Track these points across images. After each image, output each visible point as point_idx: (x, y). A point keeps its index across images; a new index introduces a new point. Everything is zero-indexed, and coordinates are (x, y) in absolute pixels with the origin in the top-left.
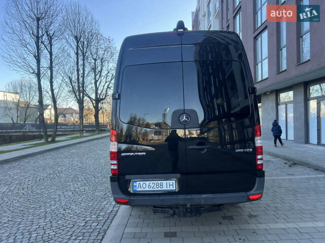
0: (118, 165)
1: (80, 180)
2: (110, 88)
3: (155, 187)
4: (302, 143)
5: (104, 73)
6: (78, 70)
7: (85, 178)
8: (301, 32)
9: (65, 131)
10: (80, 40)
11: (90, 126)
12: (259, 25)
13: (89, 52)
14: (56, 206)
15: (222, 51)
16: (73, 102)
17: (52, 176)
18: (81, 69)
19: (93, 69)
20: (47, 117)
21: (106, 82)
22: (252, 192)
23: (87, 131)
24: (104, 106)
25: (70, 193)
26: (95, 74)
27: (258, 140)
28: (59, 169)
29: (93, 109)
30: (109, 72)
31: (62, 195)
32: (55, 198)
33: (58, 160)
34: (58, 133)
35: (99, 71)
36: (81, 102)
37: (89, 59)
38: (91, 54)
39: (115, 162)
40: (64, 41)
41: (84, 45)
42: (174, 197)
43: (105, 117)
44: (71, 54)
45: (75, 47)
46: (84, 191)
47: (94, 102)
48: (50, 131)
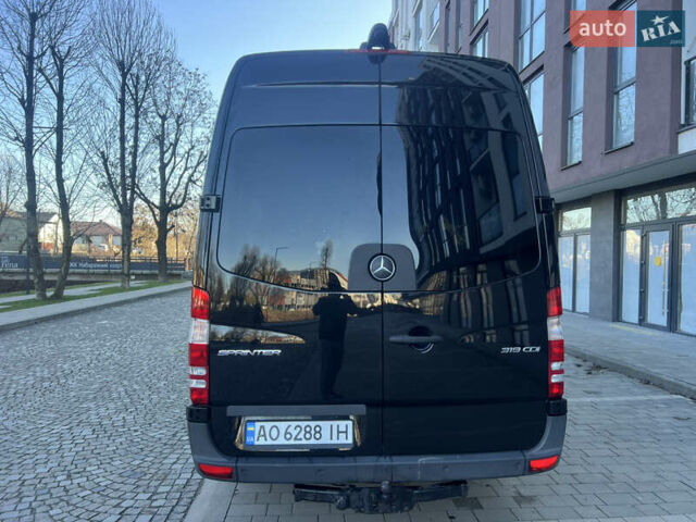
0: (209, 378)
1: (115, 395)
2: (194, 182)
3: (301, 436)
4: (605, 319)
5: (182, 149)
6: (123, 139)
7: (126, 391)
8: (616, 82)
9: (88, 274)
10: (129, 70)
11: (147, 264)
12: (526, 63)
13: (150, 100)
14: (50, 465)
15: (464, 108)
16: (109, 209)
17: (46, 384)
18: (129, 137)
19: (157, 137)
20: (48, 241)
21: (186, 169)
22: (536, 451)
23: (139, 277)
24: (180, 221)
25: (87, 431)
26: (162, 148)
27: (552, 325)
28: (65, 366)
29: (155, 226)
30: (193, 147)
31: (67, 436)
32: (49, 445)
33: (64, 344)
34: (69, 278)
35: (171, 144)
36: (126, 211)
37: (149, 115)
38: (155, 104)
39: (202, 371)
40: (92, 70)
41: (138, 83)
42: (349, 463)
43: (181, 245)
44: (108, 101)
45: (117, 86)
46: (123, 426)
47: (157, 211)
48: (51, 273)
